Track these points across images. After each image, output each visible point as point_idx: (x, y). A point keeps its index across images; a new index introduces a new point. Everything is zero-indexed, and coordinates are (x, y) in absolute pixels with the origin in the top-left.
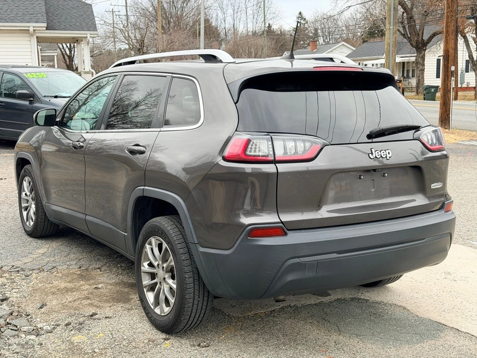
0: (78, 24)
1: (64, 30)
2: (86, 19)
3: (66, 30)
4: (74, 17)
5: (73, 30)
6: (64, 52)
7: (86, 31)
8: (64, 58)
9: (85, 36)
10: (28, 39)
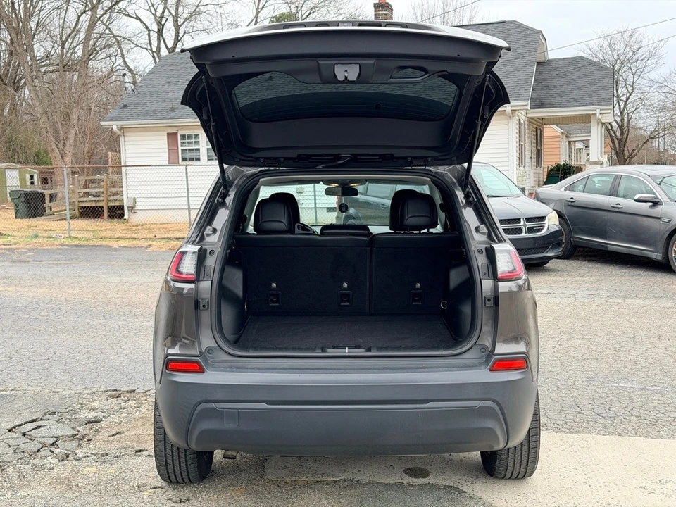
0: (586, 97)
1: (565, 107)
2: (600, 88)
3: (568, 106)
4: (583, 88)
5: (577, 106)
6: (613, 135)
7: (596, 105)
8: (613, 142)
9: (594, 112)
10: (506, 122)
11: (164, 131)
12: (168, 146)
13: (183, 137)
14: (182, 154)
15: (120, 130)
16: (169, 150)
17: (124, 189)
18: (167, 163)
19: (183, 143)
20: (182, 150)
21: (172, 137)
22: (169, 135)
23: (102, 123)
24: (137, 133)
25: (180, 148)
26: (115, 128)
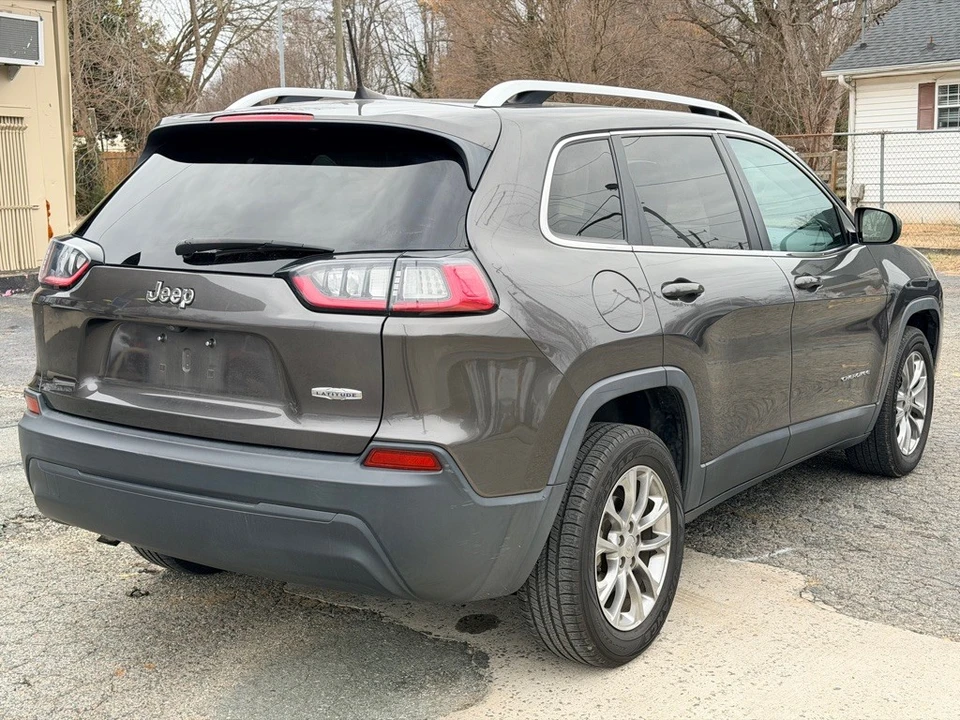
11: (913, 81)
12: (919, 104)
13: (943, 89)
14: (940, 115)
15: (849, 83)
16: (919, 110)
17: (849, 172)
18: (915, 130)
19: (942, 100)
20: (939, 109)
21: (926, 89)
22: (922, 87)
23: (824, 74)
24: (875, 87)
25: (937, 107)
26: (841, 79)
